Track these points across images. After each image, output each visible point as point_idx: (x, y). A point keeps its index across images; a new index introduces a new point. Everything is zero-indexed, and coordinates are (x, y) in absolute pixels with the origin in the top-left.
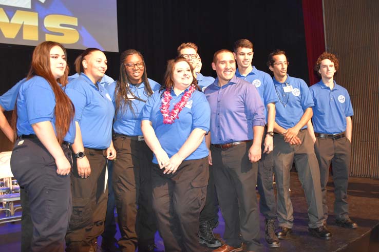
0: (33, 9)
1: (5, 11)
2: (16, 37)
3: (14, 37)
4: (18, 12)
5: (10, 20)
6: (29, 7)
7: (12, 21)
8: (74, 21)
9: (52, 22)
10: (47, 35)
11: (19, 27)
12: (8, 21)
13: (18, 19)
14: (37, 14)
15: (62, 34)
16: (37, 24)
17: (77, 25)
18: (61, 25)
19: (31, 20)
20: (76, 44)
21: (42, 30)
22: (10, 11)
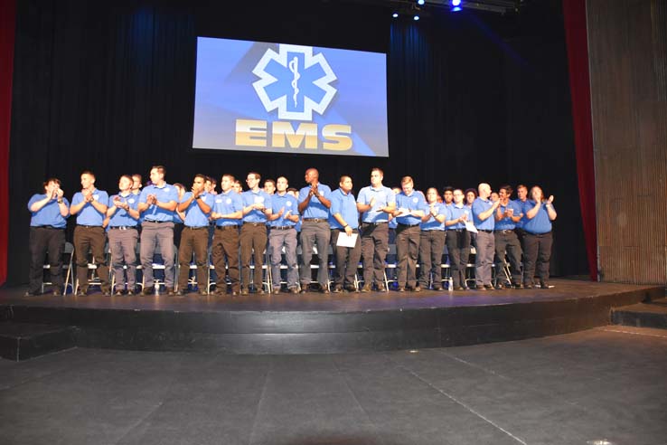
0: (313, 122)
1: (292, 124)
2: (300, 146)
3: (297, 147)
4: (302, 124)
5: (295, 131)
6: (310, 119)
7: (298, 133)
8: (348, 129)
9: (329, 132)
10: (324, 143)
11: (302, 138)
12: (293, 133)
13: (301, 131)
15: (337, 142)
16: (316, 134)
17: (350, 132)
18: (337, 134)
19: (311, 131)
20: (349, 150)
21: (320, 139)
22: (296, 124)
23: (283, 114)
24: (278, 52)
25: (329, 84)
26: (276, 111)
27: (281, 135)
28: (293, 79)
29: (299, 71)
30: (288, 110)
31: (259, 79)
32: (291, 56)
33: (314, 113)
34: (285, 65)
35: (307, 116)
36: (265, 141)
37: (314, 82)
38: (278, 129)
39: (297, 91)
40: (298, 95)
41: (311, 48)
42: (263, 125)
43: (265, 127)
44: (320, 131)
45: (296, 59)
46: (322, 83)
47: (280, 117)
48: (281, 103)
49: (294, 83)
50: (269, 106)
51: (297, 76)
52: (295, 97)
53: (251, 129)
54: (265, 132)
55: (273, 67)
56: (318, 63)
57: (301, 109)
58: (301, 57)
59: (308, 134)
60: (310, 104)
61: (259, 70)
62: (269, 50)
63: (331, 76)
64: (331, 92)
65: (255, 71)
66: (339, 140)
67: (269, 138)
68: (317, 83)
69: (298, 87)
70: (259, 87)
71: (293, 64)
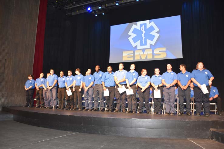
0: (150, 48)
1: (142, 50)
3: (144, 59)
4: (146, 50)
6: (149, 47)
7: (144, 53)
8: (164, 49)
10: (155, 56)
11: (146, 55)
13: (146, 53)
14: (151, 49)
15: (160, 55)
16: (151, 53)
17: (165, 50)
18: (160, 51)
19: (150, 52)
20: (165, 57)
21: (153, 55)
22: (143, 50)
23: (139, 47)
24: (137, 25)
25: (156, 33)
26: (136, 46)
27: (138, 55)
28: (142, 33)
29: (144, 30)
30: (141, 45)
31: (130, 36)
32: (141, 25)
33: (150, 44)
34: (140, 29)
35: (148, 46)
36: (133, 58)
37: (150, 33)
38: (137, 53)
39: (144, 38)
40: (144, 39)
41: (148, 21)
42: (132, 52)
43: (133, 53)
44: (153, 51)
45: (143, 26)
46: (153, 33)
47: (138, 48)
48: (138, 43)
49: (143, 35)
50: (134, 45)
51: (144, 32)
52: (143, 40)
53: (128, 54)
54: (133, 55)
55: (135, 31)
56: (152, 26)
57: (145, 44)
58: (145, 25)
59: (148, 53)
60: (149, 42)
61: (130, 33)
62: (134, 25)
63: (157, 29)
64: (157, 36)
65: (129, 34)
66: (161, 54)
67: (134, 56)
68: (152, 33)
69: (144, 36)
70: (130, 39)
71: (142, 28)
